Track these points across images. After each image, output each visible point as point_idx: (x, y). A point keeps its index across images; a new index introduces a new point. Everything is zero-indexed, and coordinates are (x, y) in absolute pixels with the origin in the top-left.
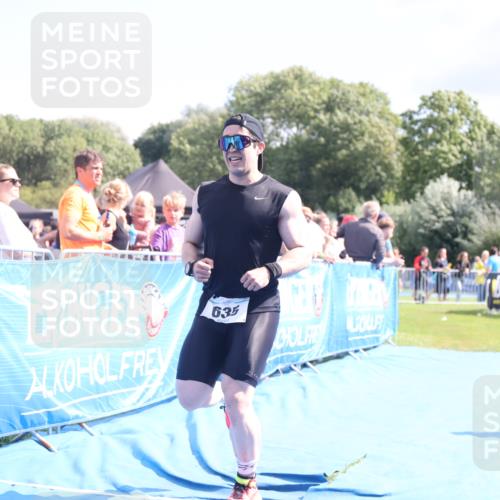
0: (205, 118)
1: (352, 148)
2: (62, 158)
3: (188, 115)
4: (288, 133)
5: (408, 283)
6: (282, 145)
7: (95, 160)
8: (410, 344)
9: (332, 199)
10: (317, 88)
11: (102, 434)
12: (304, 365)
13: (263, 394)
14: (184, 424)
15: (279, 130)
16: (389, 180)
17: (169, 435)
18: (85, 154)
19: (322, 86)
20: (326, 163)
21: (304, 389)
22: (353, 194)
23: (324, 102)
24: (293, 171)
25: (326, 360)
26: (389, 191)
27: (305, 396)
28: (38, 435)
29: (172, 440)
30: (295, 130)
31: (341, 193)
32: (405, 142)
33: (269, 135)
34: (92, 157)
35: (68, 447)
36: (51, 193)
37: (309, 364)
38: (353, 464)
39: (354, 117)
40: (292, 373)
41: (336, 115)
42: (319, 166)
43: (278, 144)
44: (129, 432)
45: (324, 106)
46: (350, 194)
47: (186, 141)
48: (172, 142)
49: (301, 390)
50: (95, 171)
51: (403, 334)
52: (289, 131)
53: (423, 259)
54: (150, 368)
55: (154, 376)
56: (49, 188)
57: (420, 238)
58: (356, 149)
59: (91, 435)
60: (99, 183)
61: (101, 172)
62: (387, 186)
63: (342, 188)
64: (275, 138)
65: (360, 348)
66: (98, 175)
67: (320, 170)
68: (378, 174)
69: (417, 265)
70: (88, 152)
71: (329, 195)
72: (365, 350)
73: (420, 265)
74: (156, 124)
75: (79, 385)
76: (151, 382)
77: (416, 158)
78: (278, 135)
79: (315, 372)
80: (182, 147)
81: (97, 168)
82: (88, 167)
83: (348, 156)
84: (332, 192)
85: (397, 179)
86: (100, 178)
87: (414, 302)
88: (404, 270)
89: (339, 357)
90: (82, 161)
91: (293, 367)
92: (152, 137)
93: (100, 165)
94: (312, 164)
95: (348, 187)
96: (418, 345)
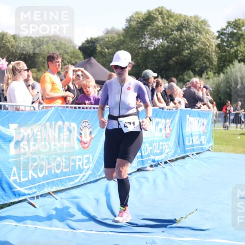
0: (115, 35)
1: (191, 49)
2: (42, 57)
3: (107, 33)
4: (158, 42)
5: (220, 119)
6: (154, 48)
7: (57, 58)
8: (221, 151)
9: (180, 76)
10: (172, 19)
11: (62, 199)
12: (166, 162)
13: (145, 178)
14: (104, 193)
15: (153, 41)
16: (211, 66)
17: (96, 199)
18: (52, 55)
19: (175, 18)
20: (177, 57)
21: (166, 175)
22: (192, 73)
23: (176, 26)
24: (160, 62)
25: (177, 159)
26: (210, 71)
27: (166, 178)
28: (29, 200)
29: (98, 202)
30: (161, 40)
31: (186, 73)
32: (219, 46)
33: (148, 44)
34: (56, 56)
35: (44, 206)
36: (37, 75)
37: (168, 162)
38: (190, 214)
39: (193, 33)
40: (159, 167)
41: (183, 33)
42: (174, 59)
43: (152, 48)
44: (76, 198)
45: (176, 28)
46: (190, 73)
47: (105, 48)
48: (98, 48)
49: (164, 176)
50: (58, 63)
51: (217, 146)
52: (158, 41)
53: (227, 106)
54: (86, 165)
55: (88, 169)
56: (36, 72)
57: (227, 96)
58: (193, 50)
59: (57, 199)
60: (60, 69)
61: (60, 64)
62: (209, 69)
63: (186, 70)
64: (151, 45)
65: (194, 153)
66: (59, 65)
67: (174, 61)
68: (205, 63)
69: (224, 110)
70: (54, 54)
71: (179, 74)
72: (197, 154)
73: (226, 110)
74: (89, 39)
75: (47, 174)
76: (86, 172)
77: (224, 54)
78: (152, 43)
79: (172, 166)
80: (103, 50)
81: (58, 62)
82: (54, 62)
83: (189, 54)
84: (181, 72)
85: (215, 65)
86: (60, 67)
87: (223, 129)
88: (218, 112)
89: (183, 158)
90: (51, 58)
91: (160, 163)
92: (88, 45)
93: (60, 60)
94: (170, 58)
95: (189, 70)
96: (225, 152)
